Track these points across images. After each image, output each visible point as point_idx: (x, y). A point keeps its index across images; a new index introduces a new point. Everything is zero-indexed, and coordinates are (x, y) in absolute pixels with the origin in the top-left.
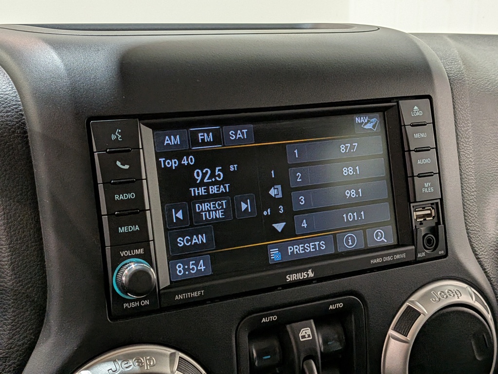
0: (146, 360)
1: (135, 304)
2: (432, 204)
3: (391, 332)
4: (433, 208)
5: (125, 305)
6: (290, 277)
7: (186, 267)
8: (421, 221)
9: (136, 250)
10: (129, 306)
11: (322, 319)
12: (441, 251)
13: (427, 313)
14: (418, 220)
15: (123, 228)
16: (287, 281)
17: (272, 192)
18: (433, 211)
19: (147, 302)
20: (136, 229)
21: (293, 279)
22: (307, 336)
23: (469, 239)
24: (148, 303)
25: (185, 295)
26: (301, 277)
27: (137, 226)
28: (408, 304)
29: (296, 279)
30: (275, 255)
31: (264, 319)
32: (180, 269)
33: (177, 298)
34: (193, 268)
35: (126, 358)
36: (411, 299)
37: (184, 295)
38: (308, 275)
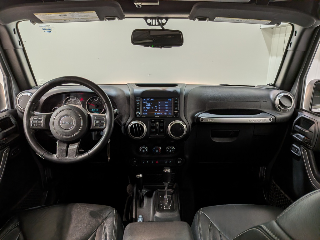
0: (138, 122)
3: (169, 125)
6: (156, 116)
8: (175, 112)
11: (160, 122)
12: (178, 116)
13: (174, 124)
17: (156, 107)
24: (139, 116)
25: (144, 116)
28: (172, 122)
30: (155, 114)
35: (136, 121)
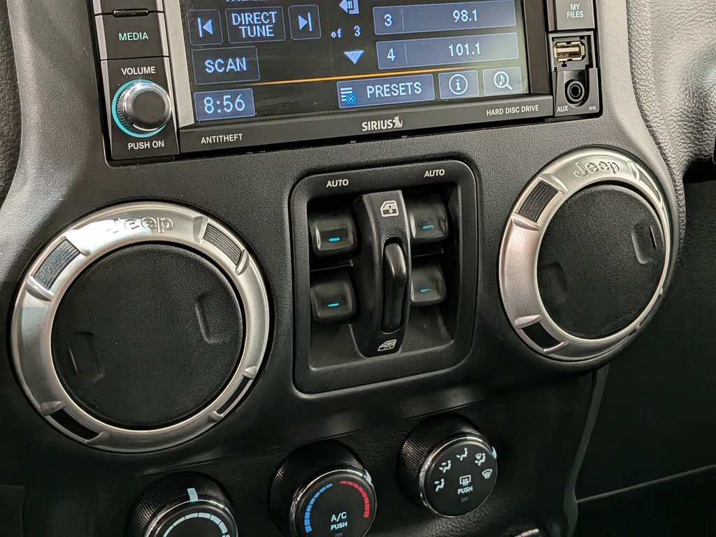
0: (160, 223)
1: (144, 145)
2: (582, 37)
3: (514, 217)
4: (583, 44)
5: (130, 145)
6: (367, 125)
7: (218, 103)
8: (564, 62)
9: (145, 68)
10: (136, 147)
12: (592, 106)
13: (566, 190)
14: (559, 60)
15: (125, 34)
16: (364, 130)
17: (345, 5)
18: (582, 47)
19: (161, 144)
20: (144, 37)
21: (373, 129)
22: (391, 211)
23: (637, 98)
24: (163, 146)
25: (216, 138)
26: (384, 126)
27: (145, 33)
28: (540, 178)
29: (376, 129)
31: (329, 182)
32: (209, 105)
33: (203, 141)
34: (228, 105)
35: (132, 216)
36: (546, 172)
37: (214, 137)
38: (394, 124)
